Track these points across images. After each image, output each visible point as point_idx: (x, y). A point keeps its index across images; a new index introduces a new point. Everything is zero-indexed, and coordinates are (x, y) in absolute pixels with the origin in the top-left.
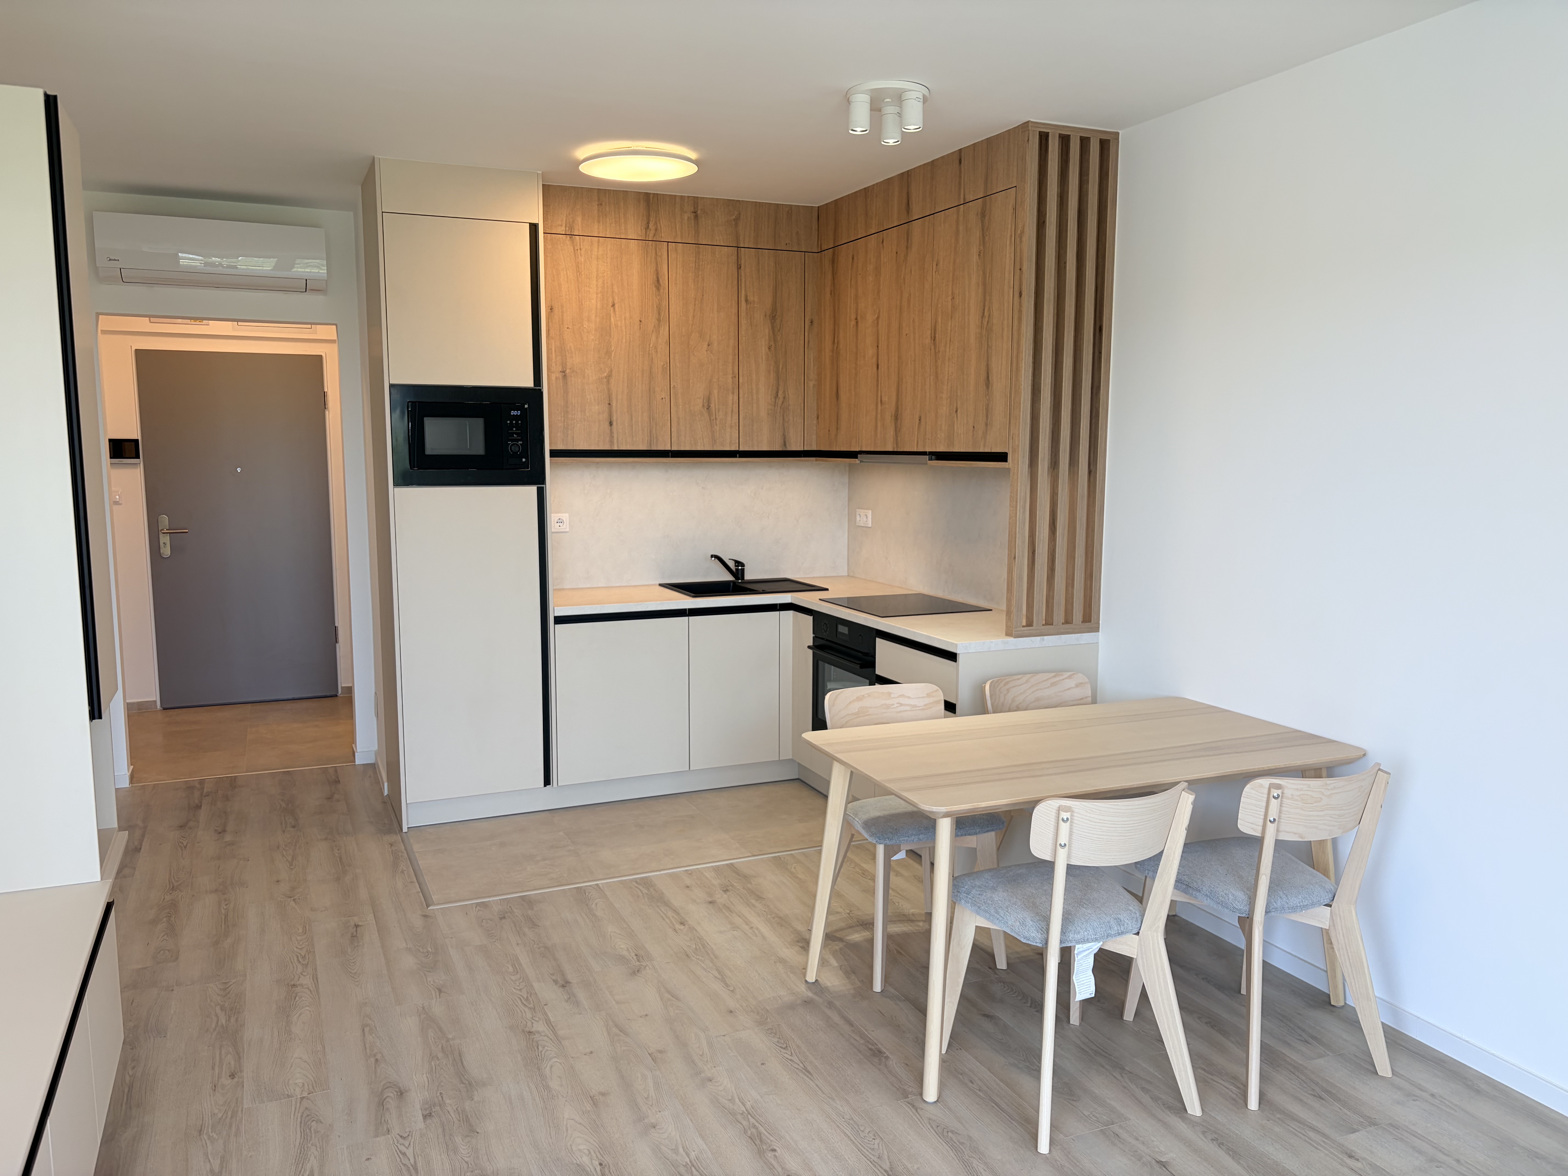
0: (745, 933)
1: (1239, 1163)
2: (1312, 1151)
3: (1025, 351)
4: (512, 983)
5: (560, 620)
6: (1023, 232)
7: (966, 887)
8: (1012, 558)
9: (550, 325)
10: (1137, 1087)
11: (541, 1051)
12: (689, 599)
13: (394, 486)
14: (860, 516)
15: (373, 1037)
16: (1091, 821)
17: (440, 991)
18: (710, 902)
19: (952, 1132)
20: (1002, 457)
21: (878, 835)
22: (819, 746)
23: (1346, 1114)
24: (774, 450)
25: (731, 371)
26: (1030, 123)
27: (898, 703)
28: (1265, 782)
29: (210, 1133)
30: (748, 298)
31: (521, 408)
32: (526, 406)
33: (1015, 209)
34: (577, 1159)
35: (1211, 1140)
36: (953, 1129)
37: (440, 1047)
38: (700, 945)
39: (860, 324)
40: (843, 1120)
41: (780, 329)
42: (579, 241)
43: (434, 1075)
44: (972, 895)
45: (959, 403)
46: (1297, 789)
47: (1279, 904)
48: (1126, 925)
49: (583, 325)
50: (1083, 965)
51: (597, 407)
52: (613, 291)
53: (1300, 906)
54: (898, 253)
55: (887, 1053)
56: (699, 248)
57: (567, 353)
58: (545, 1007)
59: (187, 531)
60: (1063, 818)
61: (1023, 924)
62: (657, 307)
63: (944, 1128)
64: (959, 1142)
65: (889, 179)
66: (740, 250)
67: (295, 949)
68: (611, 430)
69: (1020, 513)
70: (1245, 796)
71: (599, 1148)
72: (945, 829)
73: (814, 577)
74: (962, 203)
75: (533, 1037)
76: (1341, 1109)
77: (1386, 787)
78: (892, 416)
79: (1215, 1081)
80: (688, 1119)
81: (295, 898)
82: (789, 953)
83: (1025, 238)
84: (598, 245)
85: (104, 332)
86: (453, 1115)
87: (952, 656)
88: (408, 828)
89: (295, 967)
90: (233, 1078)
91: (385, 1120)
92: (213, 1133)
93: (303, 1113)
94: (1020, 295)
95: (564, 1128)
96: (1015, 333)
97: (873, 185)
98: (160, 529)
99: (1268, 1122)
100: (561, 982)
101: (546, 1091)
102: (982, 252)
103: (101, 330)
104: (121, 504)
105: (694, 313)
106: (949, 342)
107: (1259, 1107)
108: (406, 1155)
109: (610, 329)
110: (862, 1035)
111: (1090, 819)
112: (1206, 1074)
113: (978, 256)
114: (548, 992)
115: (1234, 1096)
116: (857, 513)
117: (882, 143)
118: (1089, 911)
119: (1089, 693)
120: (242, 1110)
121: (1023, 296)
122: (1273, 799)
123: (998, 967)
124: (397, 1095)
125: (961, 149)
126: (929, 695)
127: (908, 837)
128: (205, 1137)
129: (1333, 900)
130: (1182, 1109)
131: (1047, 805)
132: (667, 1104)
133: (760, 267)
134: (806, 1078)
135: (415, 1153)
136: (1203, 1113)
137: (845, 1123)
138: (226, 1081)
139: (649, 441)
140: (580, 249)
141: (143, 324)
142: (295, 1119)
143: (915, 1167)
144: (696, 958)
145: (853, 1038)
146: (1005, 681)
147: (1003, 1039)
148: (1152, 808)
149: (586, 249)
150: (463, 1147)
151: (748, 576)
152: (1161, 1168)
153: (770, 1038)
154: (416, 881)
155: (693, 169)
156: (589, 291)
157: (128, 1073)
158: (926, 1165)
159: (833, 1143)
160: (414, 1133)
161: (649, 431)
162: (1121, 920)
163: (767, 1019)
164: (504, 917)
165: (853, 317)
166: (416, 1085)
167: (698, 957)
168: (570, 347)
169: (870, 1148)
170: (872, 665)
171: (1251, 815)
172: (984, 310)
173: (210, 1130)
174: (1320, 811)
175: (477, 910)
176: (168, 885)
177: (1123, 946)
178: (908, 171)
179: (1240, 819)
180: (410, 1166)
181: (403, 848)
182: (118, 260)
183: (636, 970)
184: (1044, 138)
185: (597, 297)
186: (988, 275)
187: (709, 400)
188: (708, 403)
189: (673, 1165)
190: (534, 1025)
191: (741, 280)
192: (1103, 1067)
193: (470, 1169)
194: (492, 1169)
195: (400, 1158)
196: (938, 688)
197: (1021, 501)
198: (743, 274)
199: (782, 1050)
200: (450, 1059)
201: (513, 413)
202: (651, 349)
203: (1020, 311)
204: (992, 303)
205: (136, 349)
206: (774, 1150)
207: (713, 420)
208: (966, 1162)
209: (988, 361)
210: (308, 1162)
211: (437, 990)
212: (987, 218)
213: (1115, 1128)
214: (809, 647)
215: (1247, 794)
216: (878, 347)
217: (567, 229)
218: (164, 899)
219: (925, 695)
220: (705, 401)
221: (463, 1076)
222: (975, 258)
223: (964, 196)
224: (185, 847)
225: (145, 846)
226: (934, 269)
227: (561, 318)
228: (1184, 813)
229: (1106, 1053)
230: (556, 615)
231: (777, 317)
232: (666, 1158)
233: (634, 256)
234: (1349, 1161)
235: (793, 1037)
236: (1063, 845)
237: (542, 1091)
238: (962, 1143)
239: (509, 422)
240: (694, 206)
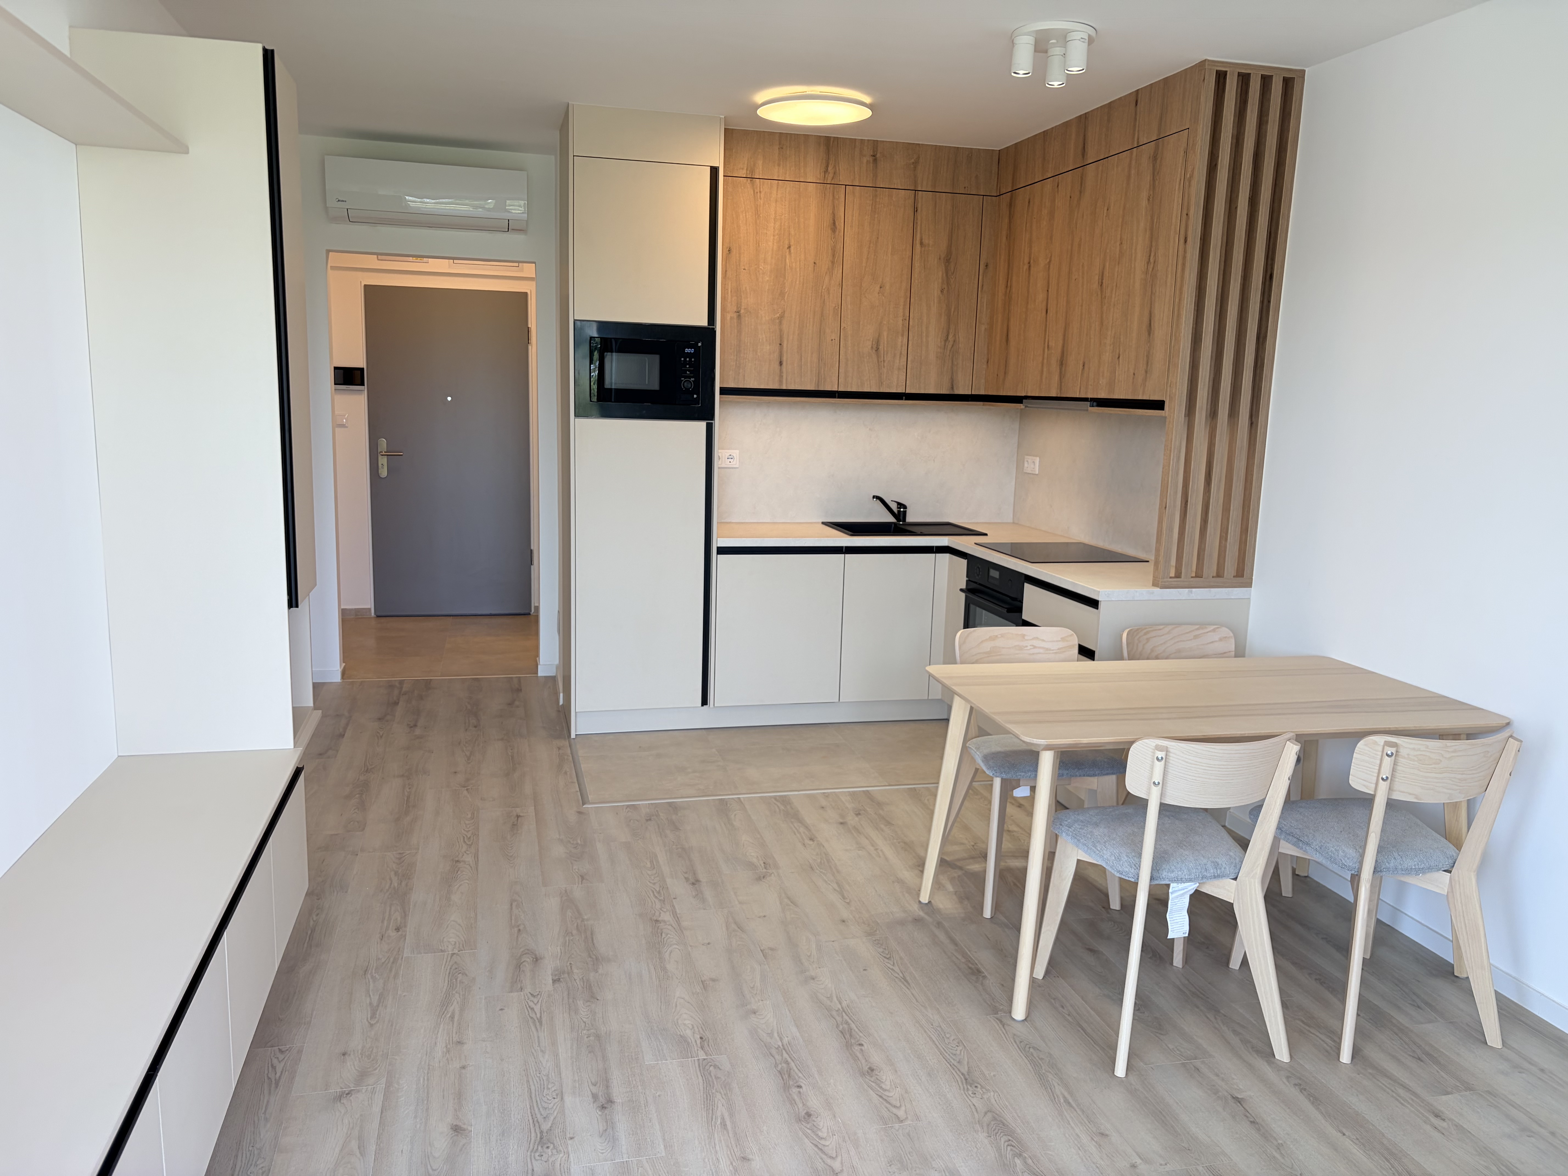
0: (869, 853)
1: (1318, 1109)
2: (1397, 1107)
3: (1187, 298)
4: (648, 876)
5: (722, 551)
6: (1192, 176)
7: (1069, 821)
8: (1163, 507)
9: (728, 266)
10: (1229, 1030)
11: (665, 938)
12: (845, 537)
13: (575, 416)
14: (1028, 464)
15: (519, 911)
16: (1187, 762)
17: (583, 878)
18: (841, 823)
19: (1034, 1048)
20: (1159, 405)
21: (995, 768)
22: (940, 678)
23: (1442, 1077)
24: (941, 393)
25: (902, 314)
26: (1207, 61)
27: (1030, 646)
28: (1380, 739)
29: (374, 973)
30: (923, 241)
31: (695, 346)
32: (700, 344)
33: (1186, 152)
34: (681, 1031)
35: (1294, 1085)
36: (1036, 1046)
37: (576, 925)
38: (825, 860)
39: (1032, 268)
40: (932, 1026)
41: (954, 272)
42: (759, 185)
43: (567, 948)
44: (1073, 829)
45: (1121, 350)
46: (1414, 749)
47: (1392, 865)
48: (1223, 869)
49: (759, 267)
50: (1178, 905)
51: (768, 347)
52: (790, 234)
53: (1415, 869)
54: (1072, 198)
55: (986, 974)
56: (876, 191)
57: (742, 294)
58: (674, 900)
59: (402, 454)
60: (1157, 757)
61: (1118, 859)
62: (832, 249)
63: (1027, 1044)
64: (1039, 1057)
65: (1067, 122)
66: (918, 194)
67: (463, 831)
68: (781, 370)
69: (1173, 463)
70: (1358, 752)
71: (702, 1025)
72: (1047, 763)
73: (977, 523)
74: (1136, 146)
75: (659, 925)
76: (1438, 1072)
77: (1516, 755)
78: (1057, 361)
79: (1311, 1033)
80: (787, 1010)
81: (468, 788)
82: (907, 875)
83: (1194, 183)
84: (777, 188)
85: (333, 268)
86: (578, 983)
87: (1093, 603)
88: (576, 735)
89: (461, 846)
90: (398, 932)
91: (520, 980)
92: (376, 974)
93: (452, 966)
94: (1186, 241)
95: (674, 1005)
96: (1179, 280)
97: (1052, 128)
98: (379, 451)
99: (1358, 1076)
100: (692, 880)
101: (663, 972)
102: (1151, 197)
103: (331, 267)
104: (347, 427)
105: (868, 255)
106: (1115, 287)
107: (1352, 1060)
108: (534, 1010)
109: (785, 270)
110: (964, 955)
111: (1186, 760)
112: (1303, 1025)
113: (1147, 201)
114: (678, 888)
115: (1328, 1048)
116: (1026, 460)
117: (1047, 85)
118: (1187, 853)
119: (1233, 648)
120: (402, 958)
121: (1188, 241)
122: (1386, 757)
123: (1111, 907)
124: (533, 960)
125: (1138, 90)
126: (1063, 639)
127: (1025, 772)
128: (369, 976)
129: (1453, 866)
130: (1268, 1053)
131: (1143, 743)
132: (770, 994)
133: (937, 210)
134: (903, 986)
135: (542, 1010)
136: (1291, 1060)
137: (932, 1029)
138: (392, 933)
139: (817, 382)
140: (760, 192)
141: (372, 262)
142: (445, 970)
143: (992, 1074)
144: (819, 871)
145: (955, 956)
146: (1145, 631)
147: (1102, 972)
148: (1252, 754)
149: (765, 192)
150: (583, 1010)
151: (910, 519)
152: (1235, 1103)
153: (876, 948)
154: (576, 782)
155: (867, 113)
156: (766, 233)
157: (313, 919)
158: (1002, 1074)
159: (918, 1045)
160: (543, 993)
161: (817, 372)
162: (1218, 864)
163: (876, 931)
164: (650, 820)
165: (1026, 261)
166: (550, 954)
167: (821, 870)
168: (746, 288)
169: (952, 1053)
170: (1019, 610)
171: (1360, 771)
172: (1150, 256)
173: (374, 971)
174: (1439, 773)
175: (627, 811)
176: (363, 768)
177: (1222, 890)
178: (1086, 113)
179: (1352, 775)
180: (536, 1019)
181: (569, 752)
182: (346, 201)
183: (762, 876)
184: (1221, 77)
185: (774, 239)
186: (1155, 221)
187: (878, 342)
188: (877, 346)
189: (766, 1046)
190: (661, 915)
191: (917, 223)
192: (1198, 1007)
193: (586, 1028)
194: (605, 1030)
195: (529, 1012)
196: (1073, 633)
197: (1176, 450)
198: (919, 218)
199: (885, 959)
200: (583, 936)
201: (687, 350)
202: (823, 290)
203: (1184, 258)
204: (1158, 249)
205: (365, 285)
206: (861, 1045)
207: (881, 361)
208: (1042, 1075)
209: (1151, 307)
210: (451, 1006)
211: (580, 877)
212: (1158, 161)
213: (1198, 1063)
214: (961, 590)
215: (1360, 750)
216: (1048, 291)
217: (748, 172)
218: (359, 779)
219: (1059, 639)
220: (874, 343)
221: (592, 951)
222: (1144, 203)
223: (1138, 139)
224: (381, 737)
225: (348, 734)
226: (1105, 214)
227: (738, 259)
228: (1288, 763)
229: (1204, 995)
230: (718, 546)
231: (951, 260)
232: (760, 1040)
233: (811, 199)
234: (1433, 1120)
235: (898, 949)
236: (1157, 783)
237: (659, 972)
238: (1041, 1059)
239: (682, 359)
240: (874, 149)
